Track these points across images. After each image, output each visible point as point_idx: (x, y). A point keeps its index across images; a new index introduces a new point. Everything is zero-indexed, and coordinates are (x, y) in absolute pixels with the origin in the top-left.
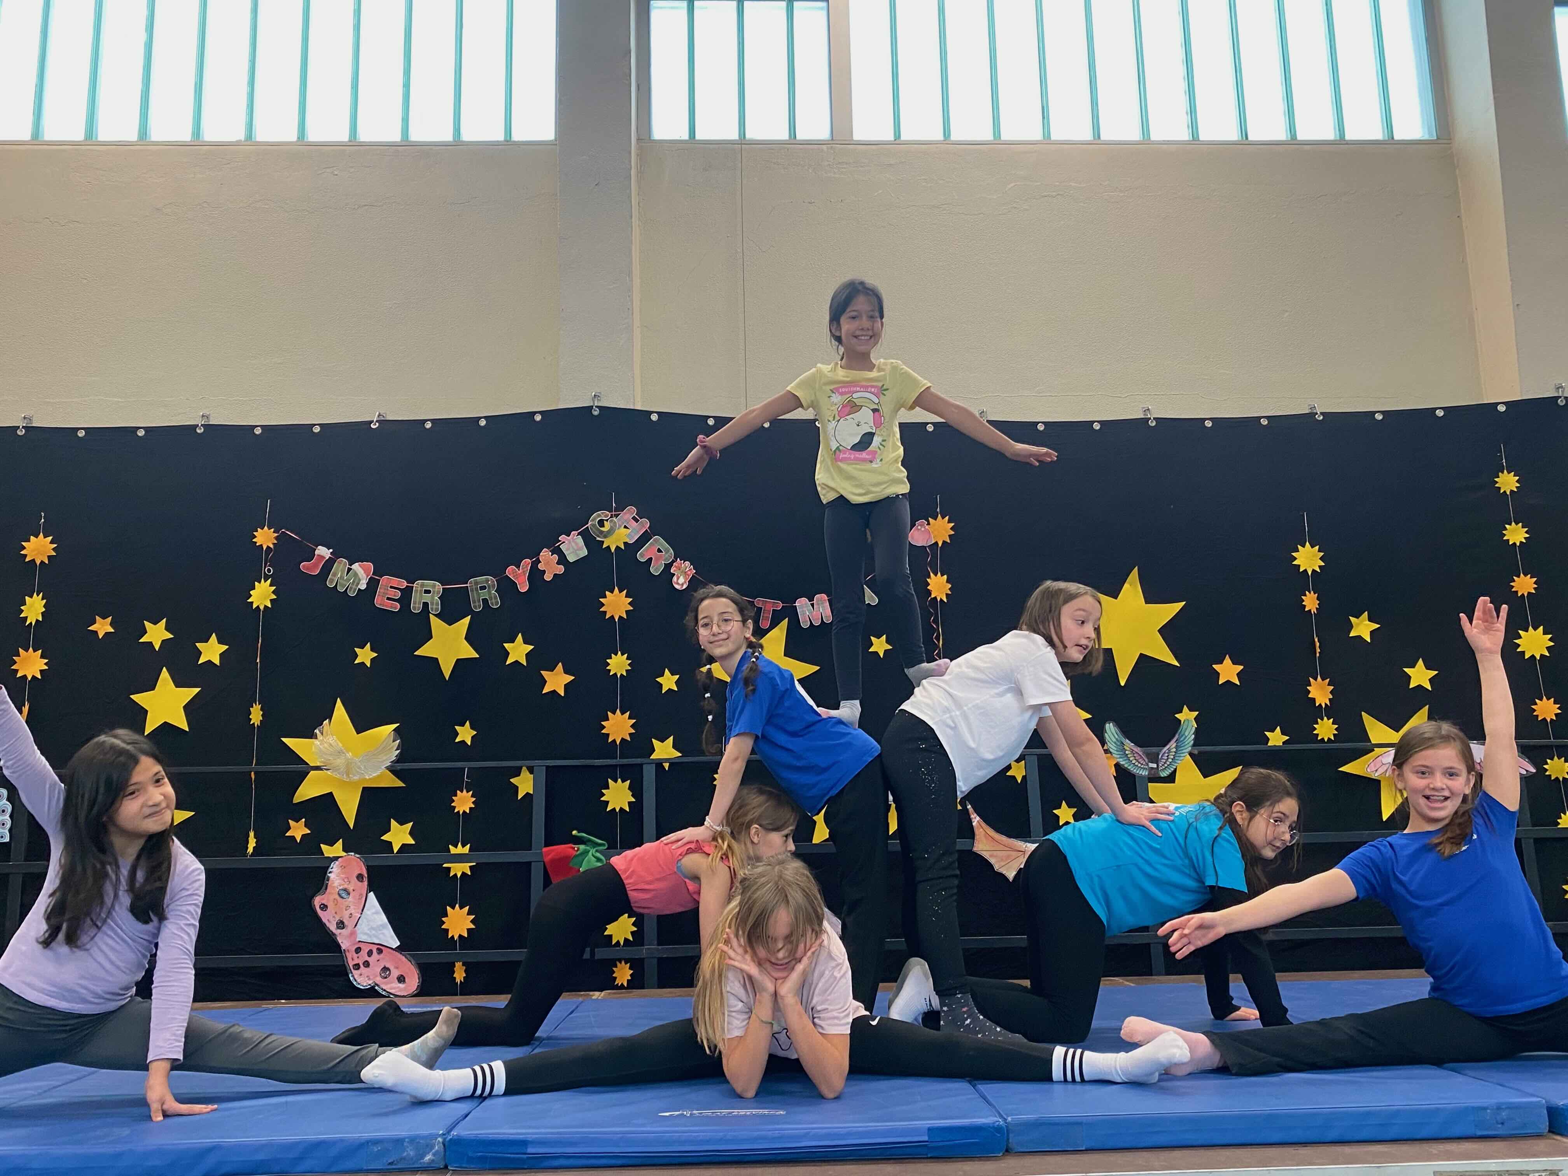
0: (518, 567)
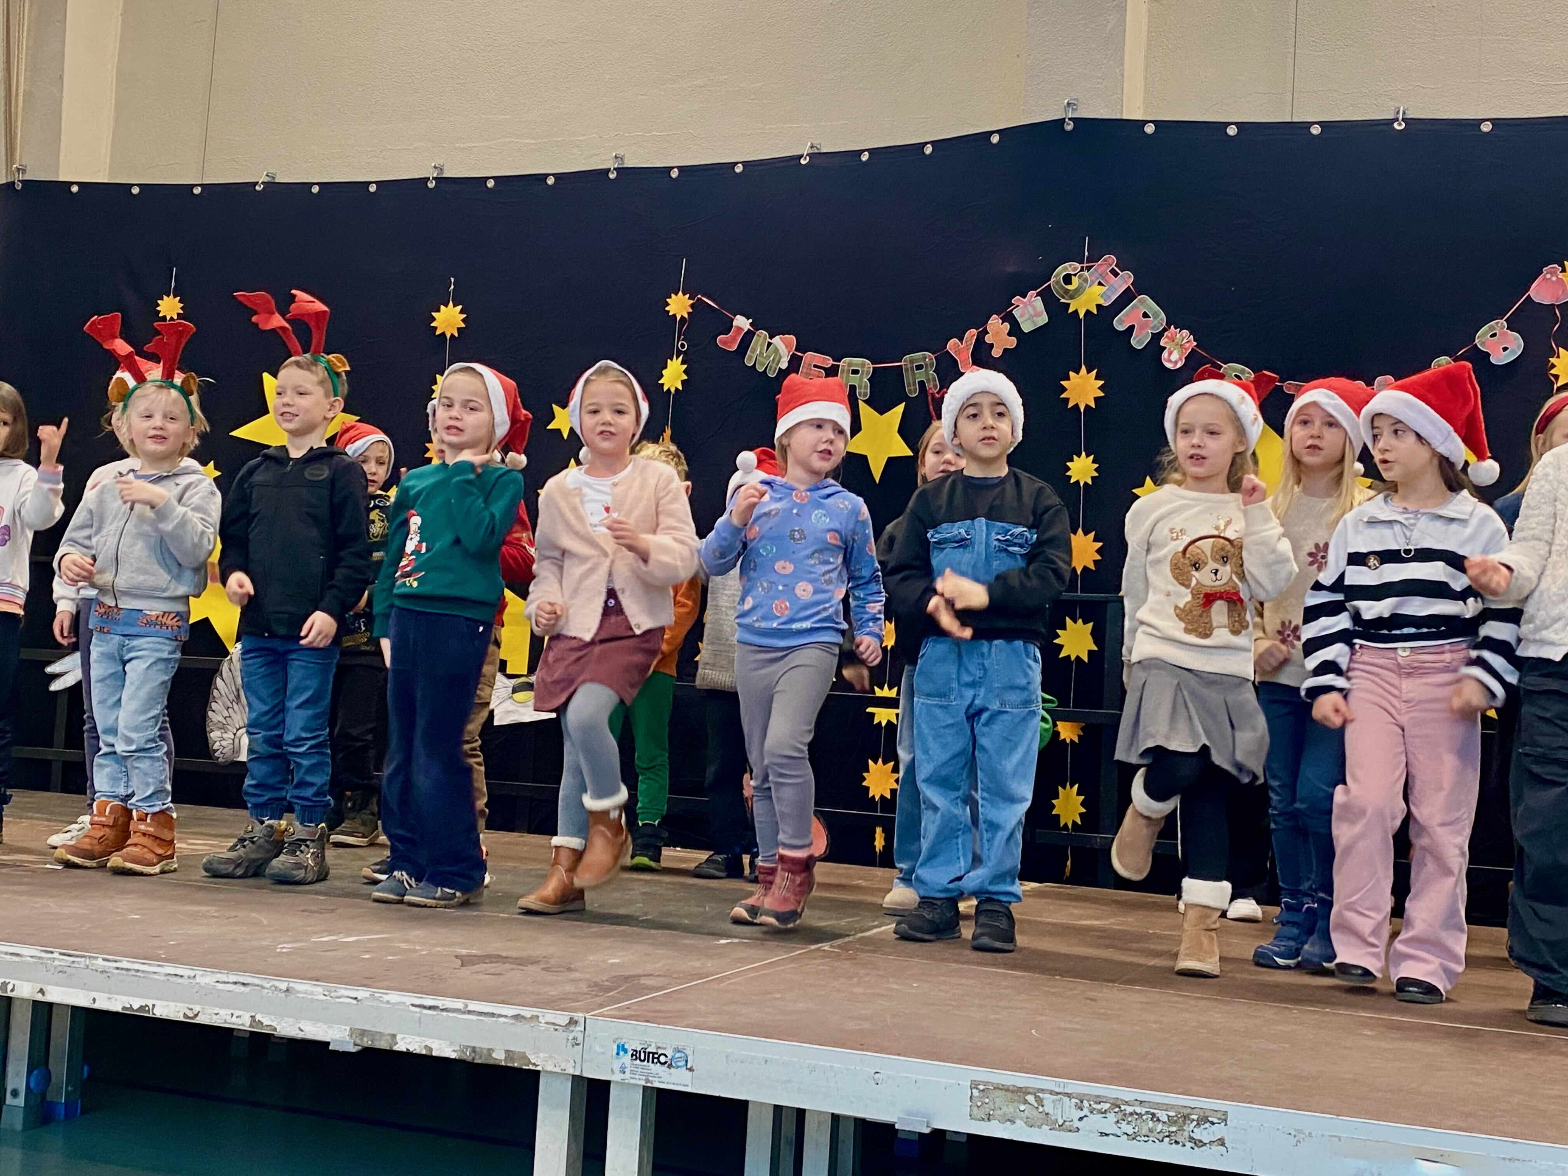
0: (961, 340)
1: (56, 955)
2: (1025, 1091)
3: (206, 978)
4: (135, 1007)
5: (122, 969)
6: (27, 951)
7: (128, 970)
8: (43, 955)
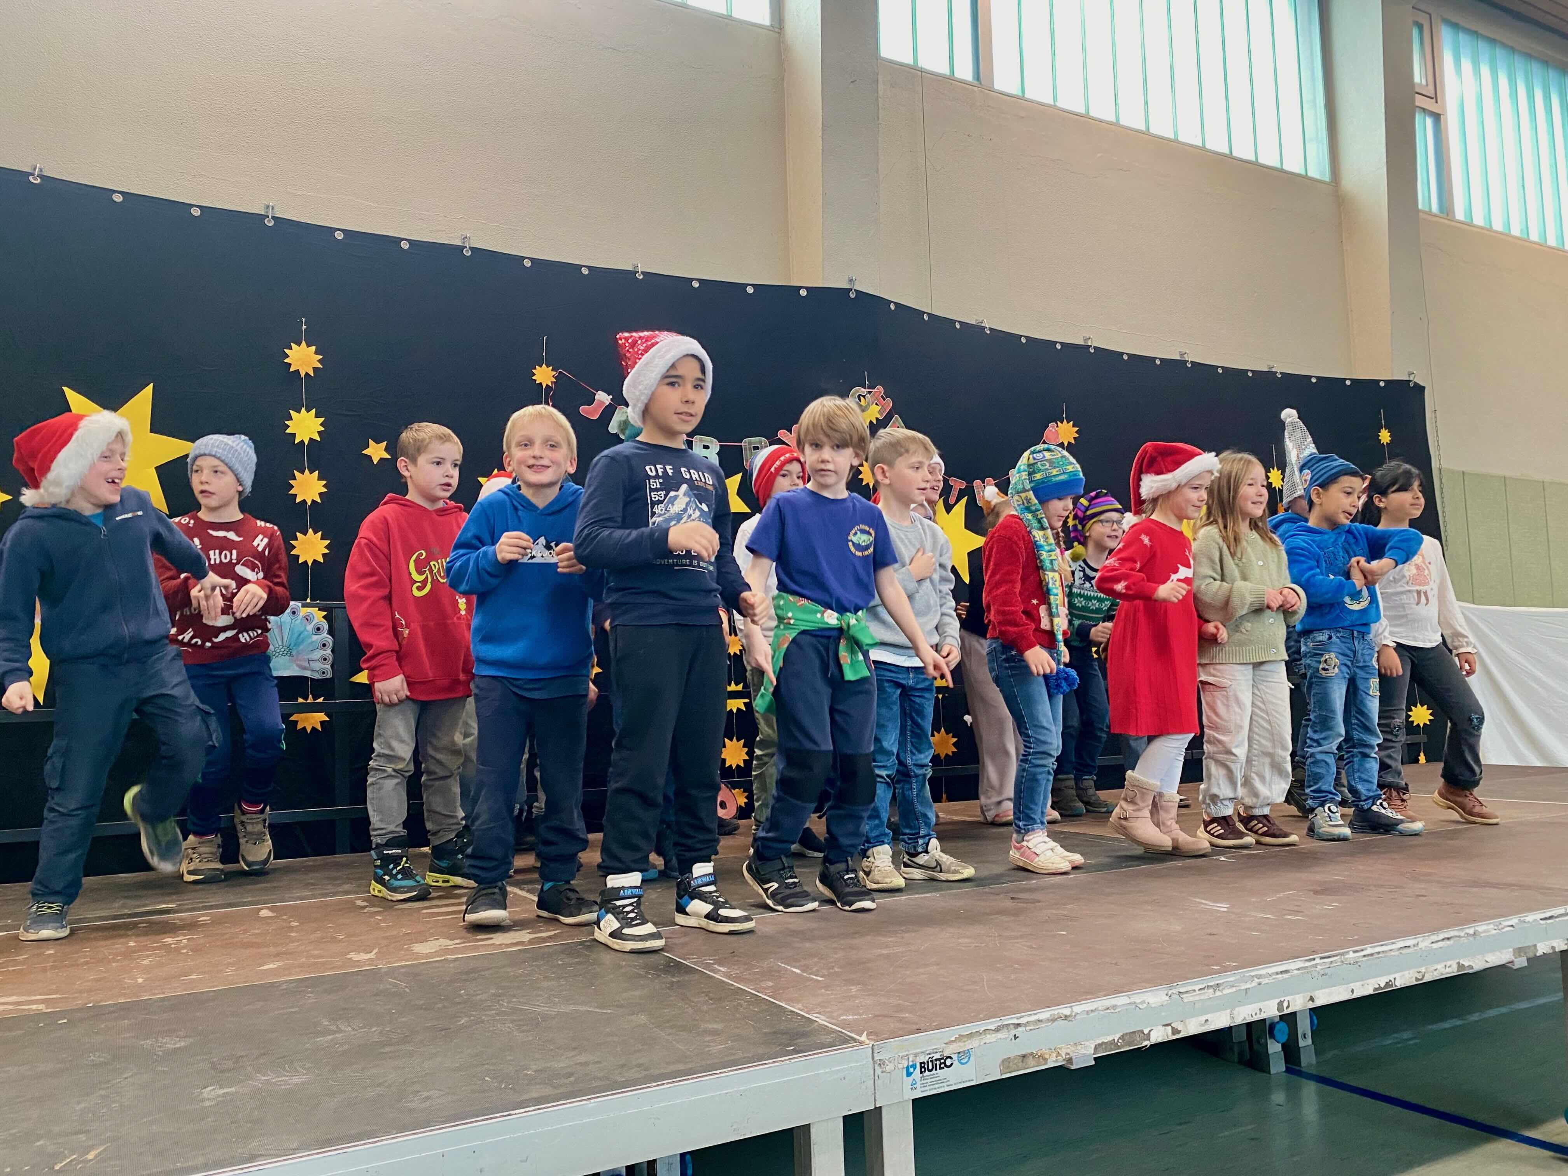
1: (1318, 961)
3: (1424, 942)
4: (1382, 986)
5: (1368, 955)
6: (1294, 965)
7: (1372, 955)
8: (1308, 964)
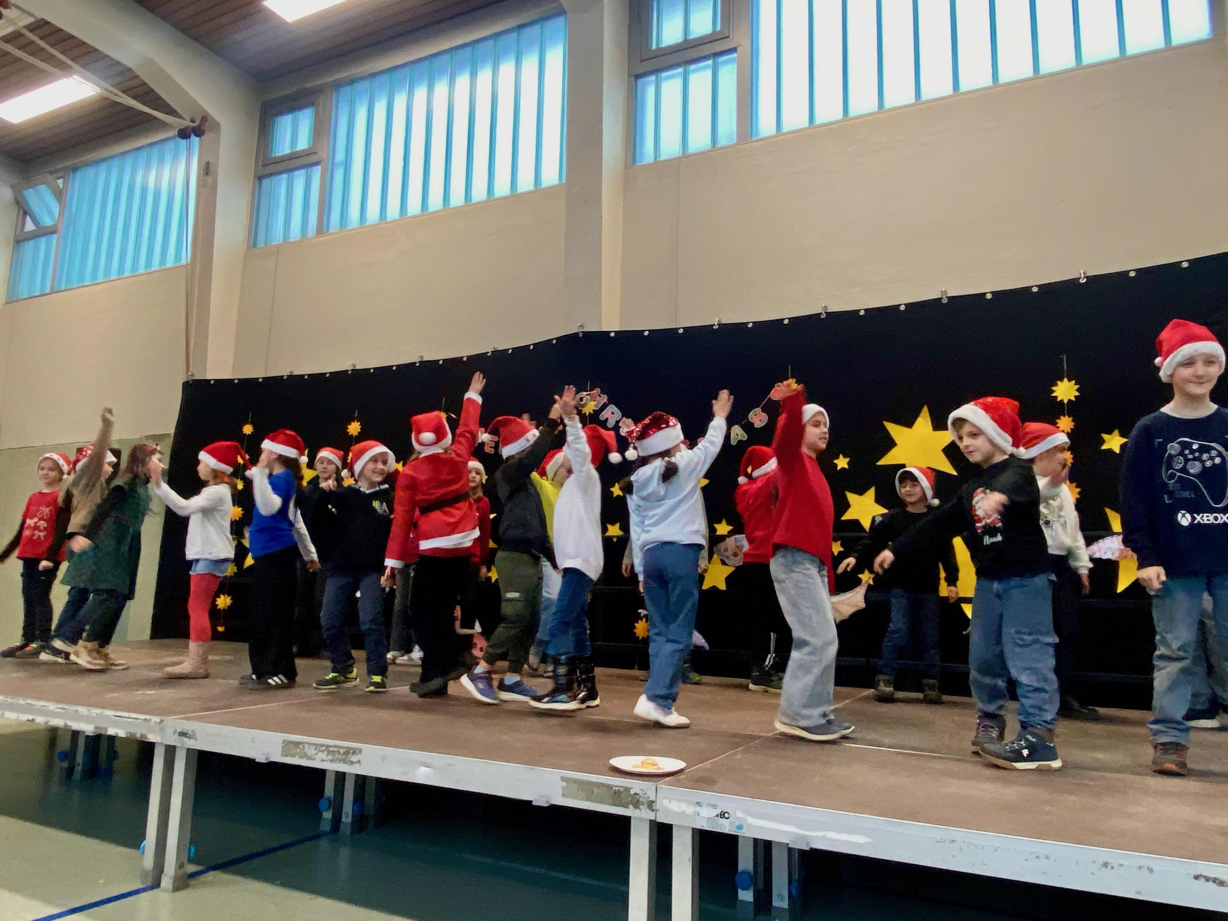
2: (300, 743)
